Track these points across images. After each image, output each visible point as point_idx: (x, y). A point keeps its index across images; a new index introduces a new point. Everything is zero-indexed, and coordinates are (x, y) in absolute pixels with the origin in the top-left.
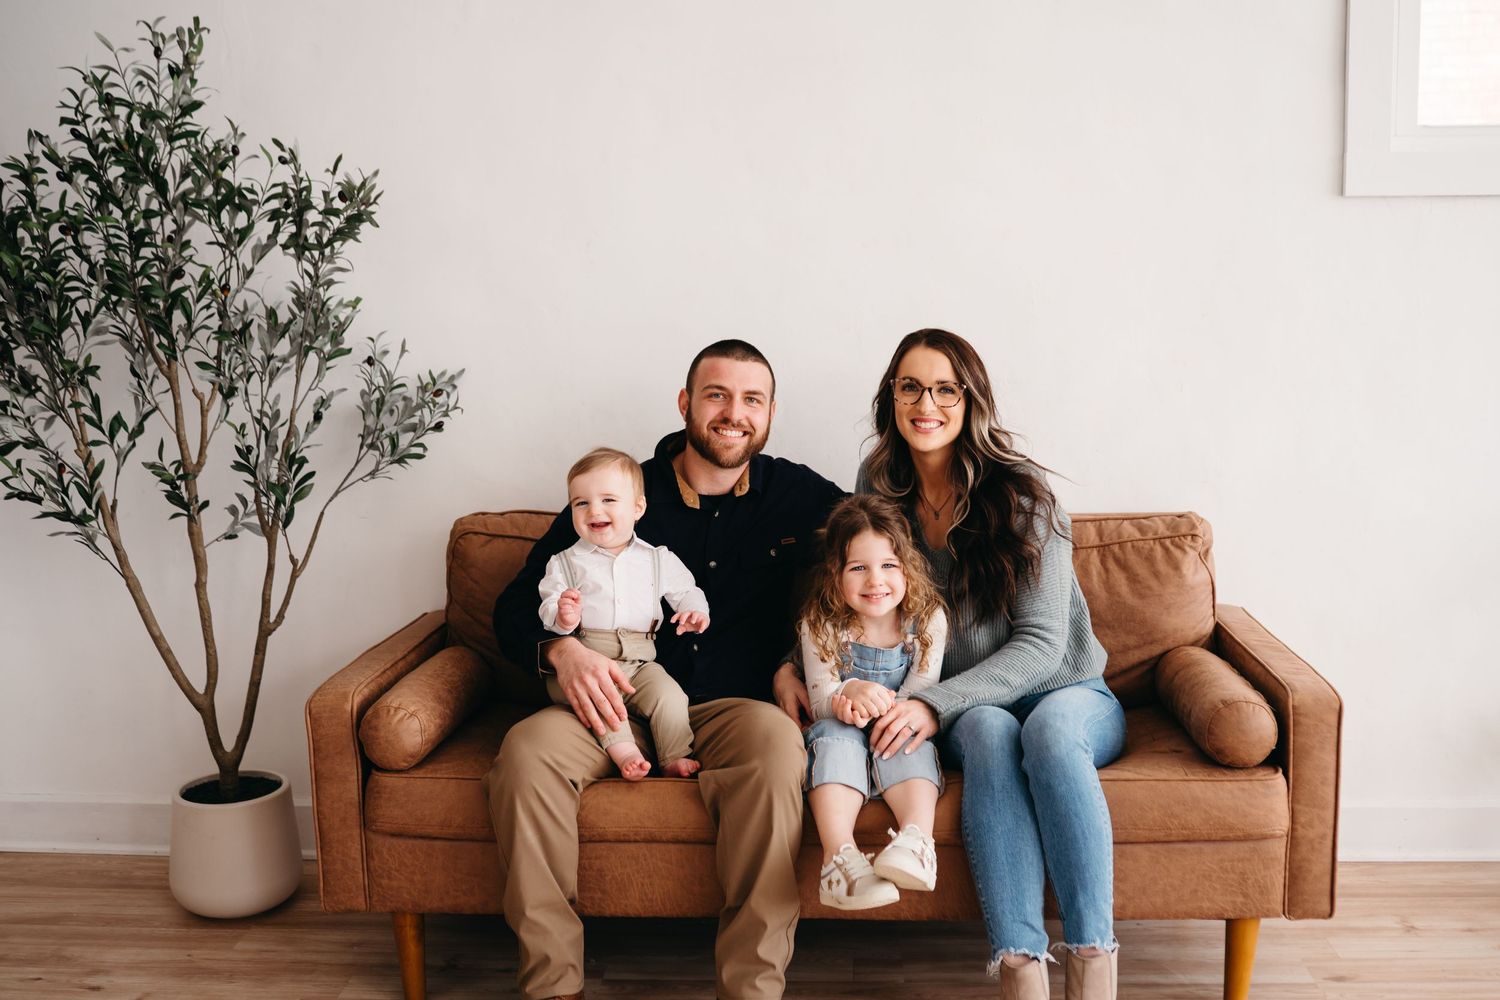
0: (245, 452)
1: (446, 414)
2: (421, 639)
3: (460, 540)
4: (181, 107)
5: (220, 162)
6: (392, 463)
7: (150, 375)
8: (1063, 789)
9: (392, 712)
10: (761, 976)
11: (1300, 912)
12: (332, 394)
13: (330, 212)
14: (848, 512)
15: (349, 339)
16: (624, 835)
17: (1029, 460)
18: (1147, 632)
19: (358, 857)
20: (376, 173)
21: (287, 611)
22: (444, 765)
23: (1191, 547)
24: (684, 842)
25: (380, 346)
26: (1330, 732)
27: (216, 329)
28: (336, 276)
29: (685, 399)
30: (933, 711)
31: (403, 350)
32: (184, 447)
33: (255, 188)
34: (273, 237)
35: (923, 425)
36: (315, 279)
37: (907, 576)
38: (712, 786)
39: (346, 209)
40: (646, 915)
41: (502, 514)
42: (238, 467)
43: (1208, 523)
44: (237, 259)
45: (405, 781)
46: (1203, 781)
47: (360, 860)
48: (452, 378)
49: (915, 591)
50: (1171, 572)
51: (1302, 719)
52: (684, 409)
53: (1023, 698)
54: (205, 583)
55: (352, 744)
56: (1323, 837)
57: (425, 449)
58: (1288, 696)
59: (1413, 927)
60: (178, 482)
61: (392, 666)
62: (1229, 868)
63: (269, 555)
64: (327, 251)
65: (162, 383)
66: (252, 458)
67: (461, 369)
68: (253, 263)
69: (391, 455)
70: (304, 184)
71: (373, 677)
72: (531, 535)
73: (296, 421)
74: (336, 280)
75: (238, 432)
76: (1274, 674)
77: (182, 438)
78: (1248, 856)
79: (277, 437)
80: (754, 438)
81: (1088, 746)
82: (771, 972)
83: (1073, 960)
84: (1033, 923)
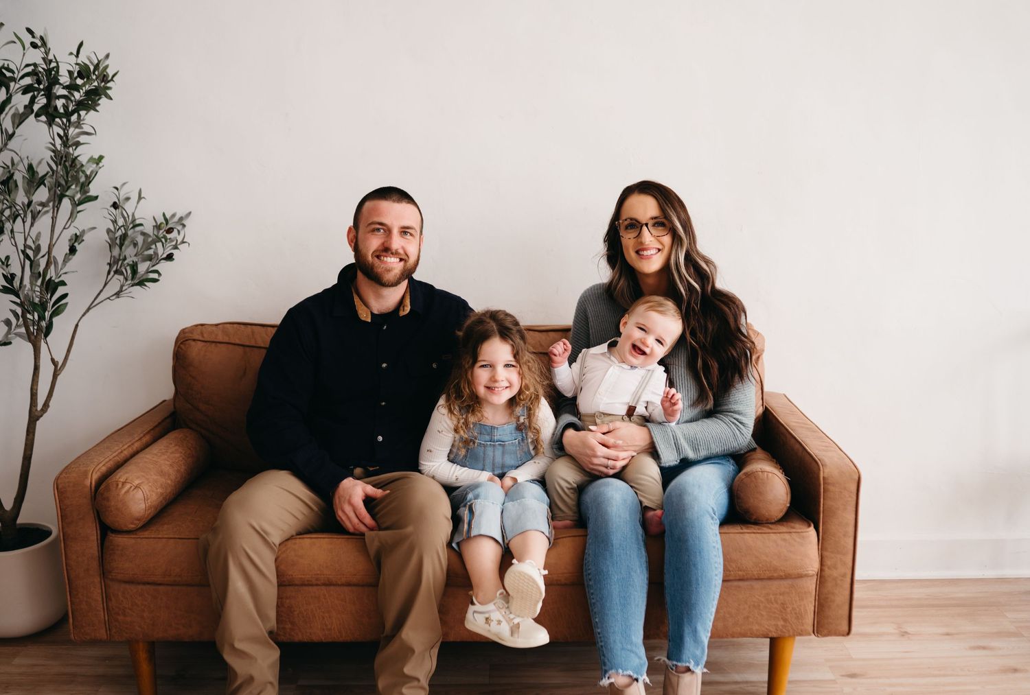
0: (10, 278)
1: (176, 247)
2: (156, 423)
6: (132, 286)
9: (120, 486)
10: (408, 686)
11: (825, 631)
12: (84, 231)
13: (72, 87)
14: (480, 322)
15: (93, 189)
16: (308, 581)
19: (100, 599)
20: (107, 56)
21: (51, 402)
22: (166, 526)
24: (355, 585)
25: (123, 194)
26: (850, 496)
28: (82, 139)
29: (353, 233)
31: (140, 198)
33: (10, 67)
34: (29, 108)
35: (645, 253)
36: (65, 139)
37: (522, 374)
38: (376, 543)
39: (84, 85)
40: (326, 641)
41: (217, 325)
42: (6, 290)
45: (133, 541)
46: (754, 533)
47: (101, 602)
48: (181, 219)
49: (527, 387)
51: (831, 488)
52: (352, 242)
55: (91, 512)
56: (844, 575)
57: (160, 274)
58: (819, 469)
59: (906, 632)
61: (129, 446)
62: (773, 599)
63: (35, 359)
64: (74, 118)
66: (16, 283)
67: (188, 212)
68: (13, 128)
69: (133, 278)
70: (53, 65)
71: (111, 457)
72: (238, 341)
73: (54, 253)
74: (82, 142)
75: (3, 263)
76: (809, 450)
78: (787, 591)
79: (40, 266)
80: (408, 263)
81: (715, 514)
82: (416, 683)
83: (670, 675)
84: (637, 651)
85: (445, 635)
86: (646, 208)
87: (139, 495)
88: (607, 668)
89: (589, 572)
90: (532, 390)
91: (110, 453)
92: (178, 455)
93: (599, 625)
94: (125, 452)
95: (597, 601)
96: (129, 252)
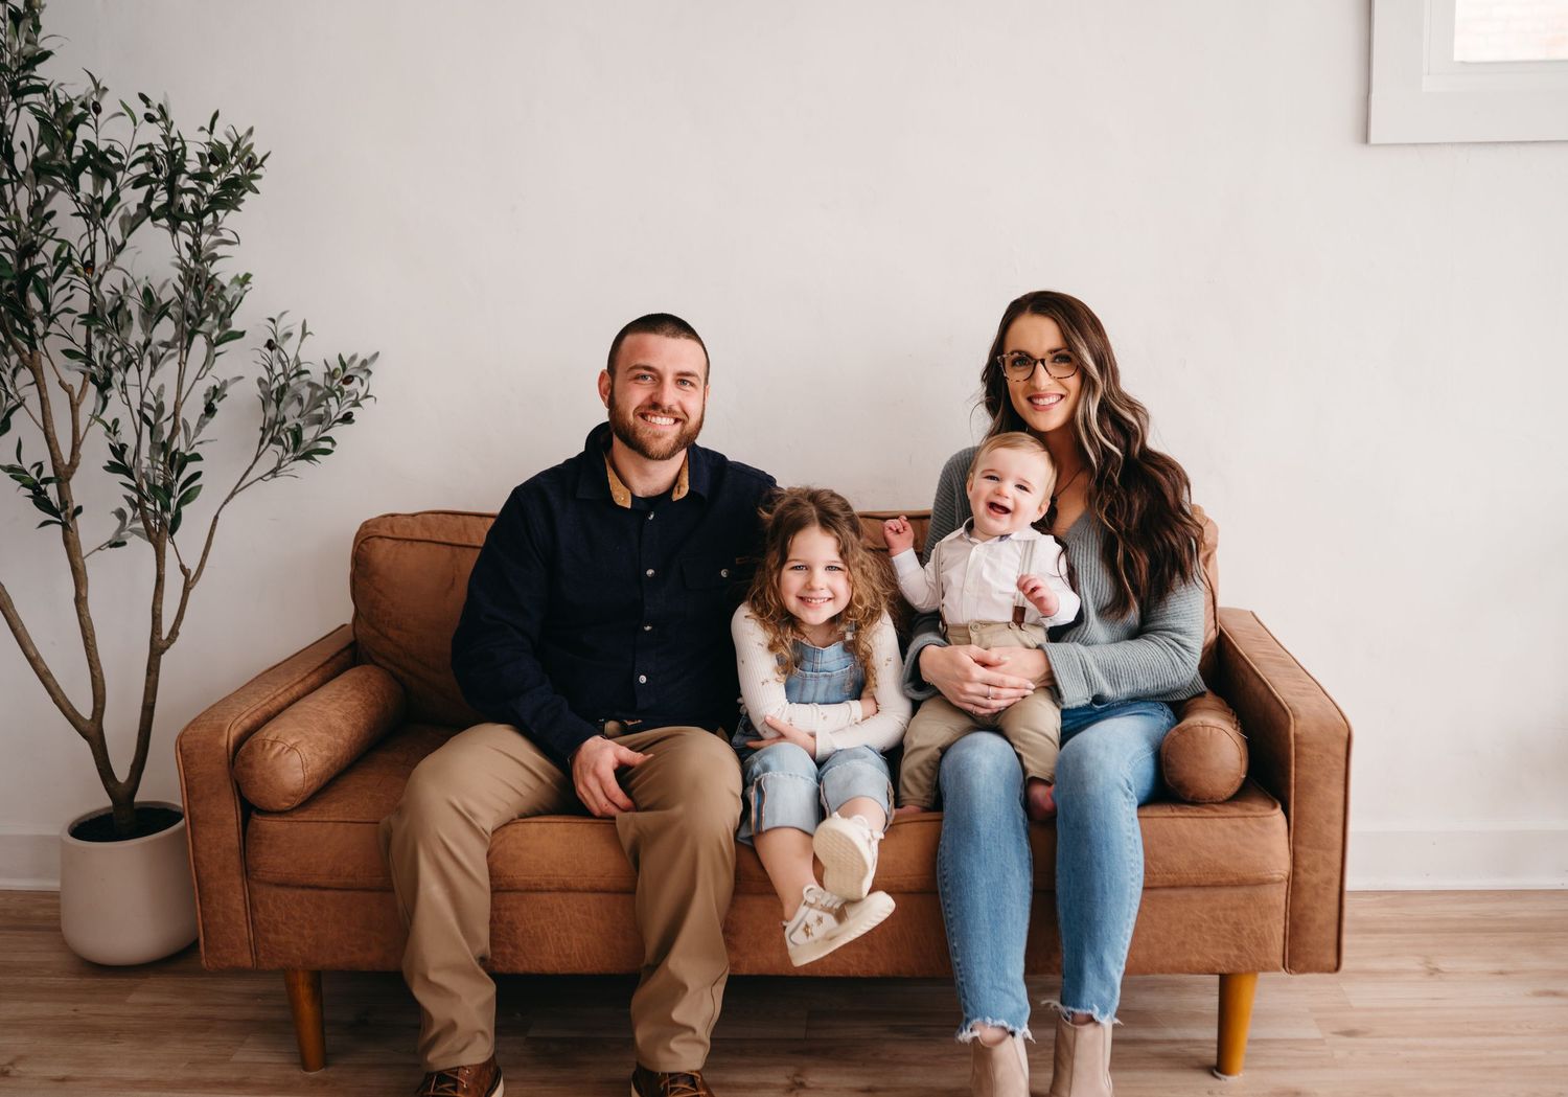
0: (119, 451)
1: (356, 404)
2: (328, 658)
3: (363, 545)
4: (24, 57)
5: (69, 120)
6: (295, 460)
7: (13, 365)
9: (268, 746)
10: (679, 1039)
11: (1302, 965)
12: (225, 382)
13: (203, 177)
14: (794, 505)
15: (237, 322)
16: (535, 884)
19: (242, 909)
20: (250, 131)
21: (182, 626)
22: (334, 805)
24: (603, 891)
25: (281, 329)
26: (1335, 763)
27: (85, 310)
28: (220, 250)
29: (606, 382)
31: (304, 334)
32: (53, 446)
33: (117, 150)
34: (144, 207)
35: (1041, 401)
36: (196, 250)
37: (853, 580)
38: (631, 830)
39: (218, 173)
40: (564, 972)
41: (413, 515)
42: (113, 468)
44: (106, 233)
45: (287, 824)
46: (1190, 817)
47: (243, 913)
48: (364, 362)
51: (1306, 750)
52: (605, 393)
54: (86, 598)
55: (229, 784)
56: (1329, 882)
57: (334, 443)
58: (1290, 721)
59: (1437, 970)
60: (43, 487)
61: (285, 690)
62: (1221, 916)
63: (158, 565)
64: (208, 220)
65: (25, 376)
66: (129, 457)
67: (373, 352)
68: (123, 236)
69: (295, 450)
70: (178, 145)
71: (259, 705)
72: (443, 539)
73: (182, 415)
74: (219, 255)
75: (108, 429)
76: (1277, 694)
77: (50, 436)
78: (1242, 903)
79: (163, 432)
80: (687, 426)
81: (1130, 788)
82: (689, 1035)
83: (1064, 1027)
84: (1015, 992)
85: (734, 965)
86: (1041, 334)
87: (295, 759)
88: (968, 1015)
89: (945, 873)
90: (867, 603)
91: (257, 700)
92: (355, 703)
93: (959, 951)
94: (281, 699)
95: (956, 916)
96: (292, 411)
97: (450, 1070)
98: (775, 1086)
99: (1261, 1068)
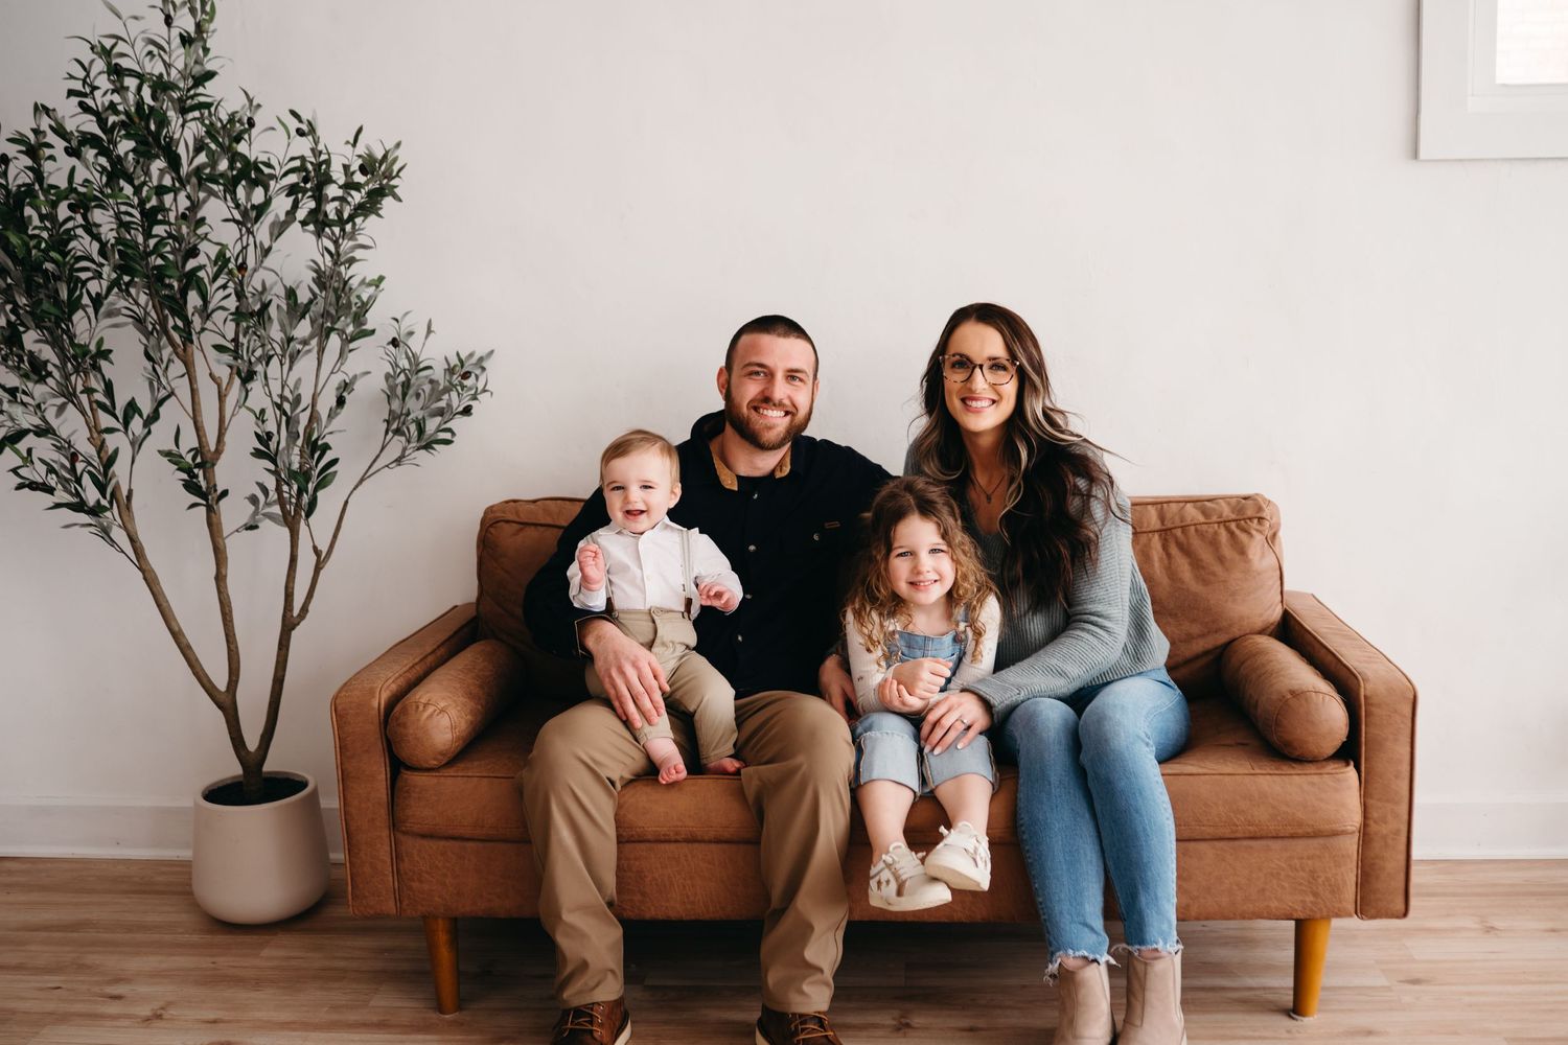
0: (265, 438)
1: (474, 398)
2: (452, 633)
4: (193, 77)
5: (235, 134)
6: (418, 449)
7: (165, 360)
8: (1122, 784)
9: (421, 708)
10: (808, 981)
11: (1373, 911)
12: (355, 377)
13: (350, 186)
14: (893, 496)
15: (372, 319)
16: (664, 835)
17: (1085, 440)
18: (1211, 619)
19: (389, 860)
20: (398, 145)
21: (312, 603)
22: (476, 763)
23: (1257, 530)
24: (727, 842)
25: (405, 327)
26: (1402, 722)
27: (233, 310)
28: (358, 254)
29: (725, 376)
30: (986, 704)
31: (429, 331)
32: (201, 433)
33: (272, 162)
34: (291, 213)
35: (974, 404)
36: (336, 257)
37: (956, 561)
38: (755, 783)
39: (367, 183)
40: (688, 918)
41: (534, 501)
42: (258, 454)
43: (1275, 505)
44: (254, 237)
45: (435, 780)
46: (1270, 774)
47: (389, 863)
48: (481, 359)
49: (965, 577)
50: (1237, 557)
51: (1374, 710)
52: (723, 387)
53: (1081, 689)
54: (226, 576)
55: (379, 742)
56: (1397, 832)
57: (453, 434)
58: (1359, 685)
59: (1492, 928)
60: (196, 471)
61: (421, 660)
62: (1298, 866)
63: (292, 546)
64: (348, 227)
65: (177, 368)
66: (272, 445)
67: (489, 350)
68: (271, 241)
69: (418, 440)
70: (324, 157)
71: (401, 672)
73: (318, 406)
74: (358, 258)
75: (257, 418)
76: (1345, 662)
77: (199, 424)
78: (1318, 853)
79: (298, 423)
80: (796, 418)
81: (1149, 739)
83: (1135, 962)
84: (1093, 924)
86: (982, 342)
87: (445, 721)
88: (1053, 948)
92: (487, 673)
93: (1041, 891)
94: (417, 668)
97: (585, 1006)
98: (883, 1026)
99: (1333, 1011)
